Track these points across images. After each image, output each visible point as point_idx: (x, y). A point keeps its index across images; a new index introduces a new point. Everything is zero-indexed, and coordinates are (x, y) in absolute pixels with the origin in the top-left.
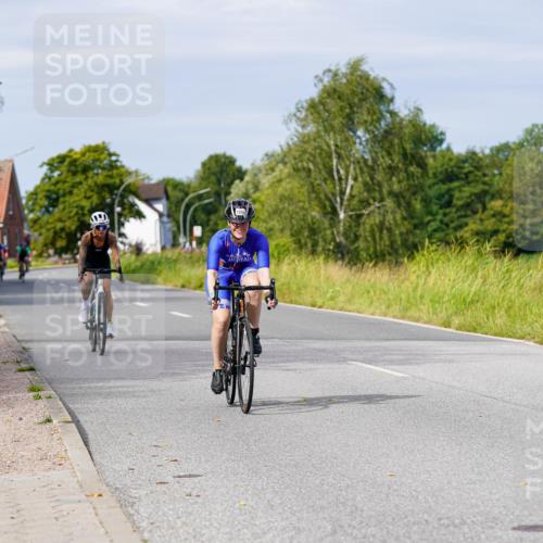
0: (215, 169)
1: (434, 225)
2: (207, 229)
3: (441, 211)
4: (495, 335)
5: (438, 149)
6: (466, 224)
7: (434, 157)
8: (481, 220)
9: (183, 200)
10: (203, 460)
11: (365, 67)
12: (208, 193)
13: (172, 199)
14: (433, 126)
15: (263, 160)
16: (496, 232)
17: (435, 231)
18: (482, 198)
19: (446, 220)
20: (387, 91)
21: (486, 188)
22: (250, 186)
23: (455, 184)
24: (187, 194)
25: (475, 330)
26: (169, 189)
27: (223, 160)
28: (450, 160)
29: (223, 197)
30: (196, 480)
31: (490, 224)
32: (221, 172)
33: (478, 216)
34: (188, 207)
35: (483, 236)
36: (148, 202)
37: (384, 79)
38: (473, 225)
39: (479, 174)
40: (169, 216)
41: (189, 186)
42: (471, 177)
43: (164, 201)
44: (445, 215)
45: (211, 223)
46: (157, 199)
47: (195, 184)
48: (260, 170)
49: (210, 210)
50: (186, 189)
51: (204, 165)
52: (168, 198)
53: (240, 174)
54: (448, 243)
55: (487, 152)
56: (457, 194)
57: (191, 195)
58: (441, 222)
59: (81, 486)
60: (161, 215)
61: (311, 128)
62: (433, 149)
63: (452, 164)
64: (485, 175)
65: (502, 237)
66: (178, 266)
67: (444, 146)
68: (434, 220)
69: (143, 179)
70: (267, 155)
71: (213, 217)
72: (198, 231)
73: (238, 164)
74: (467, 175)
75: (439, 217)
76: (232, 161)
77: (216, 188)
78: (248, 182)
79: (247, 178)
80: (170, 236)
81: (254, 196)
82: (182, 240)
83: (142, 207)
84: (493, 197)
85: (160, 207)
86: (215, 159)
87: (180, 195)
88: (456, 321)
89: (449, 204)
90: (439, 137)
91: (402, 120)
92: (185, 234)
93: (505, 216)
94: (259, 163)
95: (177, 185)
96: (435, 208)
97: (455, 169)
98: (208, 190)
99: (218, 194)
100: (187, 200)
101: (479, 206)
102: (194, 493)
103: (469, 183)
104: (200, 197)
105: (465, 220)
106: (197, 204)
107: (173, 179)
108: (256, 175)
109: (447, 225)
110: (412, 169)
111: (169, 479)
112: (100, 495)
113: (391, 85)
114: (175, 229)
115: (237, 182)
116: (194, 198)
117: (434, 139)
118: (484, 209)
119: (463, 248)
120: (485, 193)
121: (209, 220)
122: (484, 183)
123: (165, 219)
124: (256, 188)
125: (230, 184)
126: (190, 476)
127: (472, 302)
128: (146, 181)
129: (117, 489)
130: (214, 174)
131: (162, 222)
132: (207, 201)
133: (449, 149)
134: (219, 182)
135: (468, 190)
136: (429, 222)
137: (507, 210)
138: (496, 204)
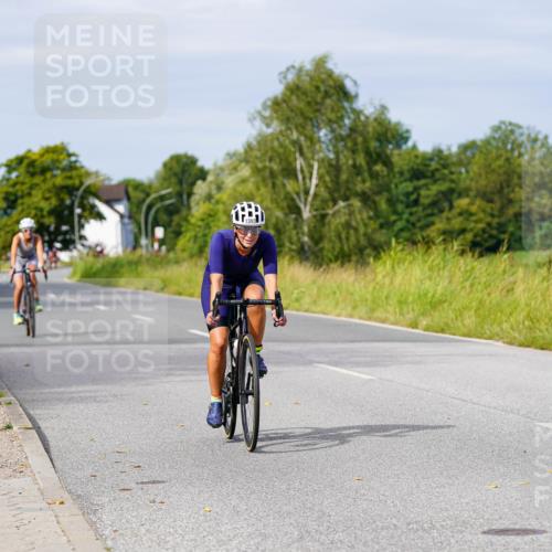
0: (177, 169)
1: (400, 225)
2: (170, 230)
3: (408, 211)
4: (464, 335)
5: (404, 147)
6: (433, 223)
8: (448, 219)
9: (144, 201)
10: (167, 465)
11: (330, 65)
12: (170, 193)
13: (134, 200)
14: (398, 124)
15: (225, 160)
16: (463, 231)
17: (402, 230)
18: (449, 196)
19: (413, 219)
20: (349, 85)
21: (453, 185)
22: (213, 187)
23: (422, 182)
24: (148, 195)
25: (443, 331)
26: (130, 190)
27: (184, 160)
28: (416, 157)
29: (185, 197)
30: (160, 486)
31: (457, 223)
32: (183, 172)
33: (445, 214)
34: (150, 207)
35: (449, 235)
36: (109, 203)
37: (347, 76)
38: (440, 225)
39: (446, 172)
40: (130, 217)
41: (150, 186)
42: (438, 175)
43: (125, 202)
44: (411, 214)
45: (174, 224)
46: (118, 200)
47: (156, 184)
48: (222, 169)
49: (172, 211)
50: (148, 190)
51: (165, 165)
52: (129, 198)
53: (203, 174)
54: (414, 243)
55: (454, 149)
56: (423, 192)
57: (153, 196)
58: (408, 221)
59: (42, 494)
60: (122, 216)
61: (276, 127)
62: (398, 146)
63: (419, 161)
64: (452, 173)
65: (469, 236)
66: (140, 269)
67: (410, 144)
68: (401, 219)
69: (104, 180)
70: (228, 154)
71: (176, 218)
72: (159, 232)
73: (200, 164)
74: (433, 173)
75: (405, 216)
76: (192, 161)
77: (178, 188)
78: (211, 182)
79: (210, 178)
80: (131, 238)
81: (217, 196)
82: (144, 241)
83: (103, 208)
84: (460, 196)
85: (121, 208)
86: (176, 159)
87: (142, 196)
88: (424, 322)
89: (416, 202)
90: (405, 135)
91: (367, 118)
92: (147, 235)
93: (471, 214)
94: (221, 163)
95: (138, 186)
96: (400, 207)
97: (421, 168)
98: (169, 190)
99: (180, 195)
100: (148, 201)
101: (446, 205)
102: (158, 500)
103: (435, 181)
104: (162, 198)
105: (431, 219)
106: (158, 205)
107: (134, 180)
108: (218, 175)
109: (413, 225)
110: (378, 167)
111: (133, 485)
112: (62, 503)
113: (355, 83)
114: (136, 230)
115: (199, 182)
116: (155, 199)
117: (399, 137)
118: (451, 207)
119: (429, 248)
120: (452, 191)
121: (171, 221)
122: (452, 181)
123: (126, 220)
124: (219, 188)
125: (193, 184)
126: (154, 482)
127: (441, 302)
128: (107, 183)
129: (79, 496)
130: (175, 174)
131: (123, 224)
132: (168, 202)
133: (414, 147)
134: (180, 182)
135: (435, 189)
136: (395, 222)
137: (474, 209)
138: (463, 202)
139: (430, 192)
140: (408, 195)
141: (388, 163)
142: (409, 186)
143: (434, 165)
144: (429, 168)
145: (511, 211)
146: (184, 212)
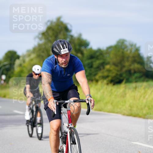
3: (89, 69)
5: (87, 48)
11: (62, 20)
14: (86, 40)
16: (107, 77)
18: (103, 64)
19: (91, 72)
20: (69, 27)
23: (94, 60)
25: (100, 111)
31: (106, 74)
33: (102, 71)
35: (104, 78)
38: (100, 74)
49: (8, 70)
51: (6, 54)
53: (18, 57)
54: (92, 80)
56: (94, 63)
61: (43, 41)
65: (110, 78)
67: (89, 47)
70: (28, 51)
71: (9, 72)
72: (4, 77)
73: (17, 54)
74: (98, 56)
75: (88, 71)
78: (21, 60)
79: (21, 58)
84: (107, 64)
86: (10, 52)
89: (91, 67)
93: (111, 71)
99: (11, 64)
106: (3, 68)
108: (24, 58)
115: (17, 60)
118: (104, 68)
124: (24, 61)
125: (15, 60)
127: (99, 101)
130: (9, 57)
134: (11, 60)
137: (111, 69)
138: (108, 67)
139: (97, 63)
140: (88, 64)
141: (82, 53)
142: (90, 61)
143: (98, 54)
144: (96, 55)
145: (124, 69)
146: (12, 70)
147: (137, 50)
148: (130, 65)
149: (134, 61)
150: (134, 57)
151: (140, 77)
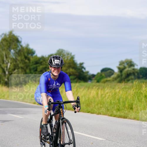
7: (33, 57)
11: (14, 33)
14: (32, 49)
18: (45, 69)
20: (20, 39)
23: (38, 65)
28: (37, 58)
37: (19, 36)
55: (47, 56)
56: (38, 68)
62: (32, 55)
67: (35, 55)
89: (36, 70)
90: (34, 52)
96: (32, 72)
103: (41, 65)
110: (27, 61)
122: (46, 65)
139: (40, 67)
140: (34, 68)
141: (29, 60)
142: (35, 66)
143: (41, 60)
144: (40, 61)
147: (73, 58)
148: (67, 70)
149: (70, 67)
150: (69, 63)
151: (74, 79)
